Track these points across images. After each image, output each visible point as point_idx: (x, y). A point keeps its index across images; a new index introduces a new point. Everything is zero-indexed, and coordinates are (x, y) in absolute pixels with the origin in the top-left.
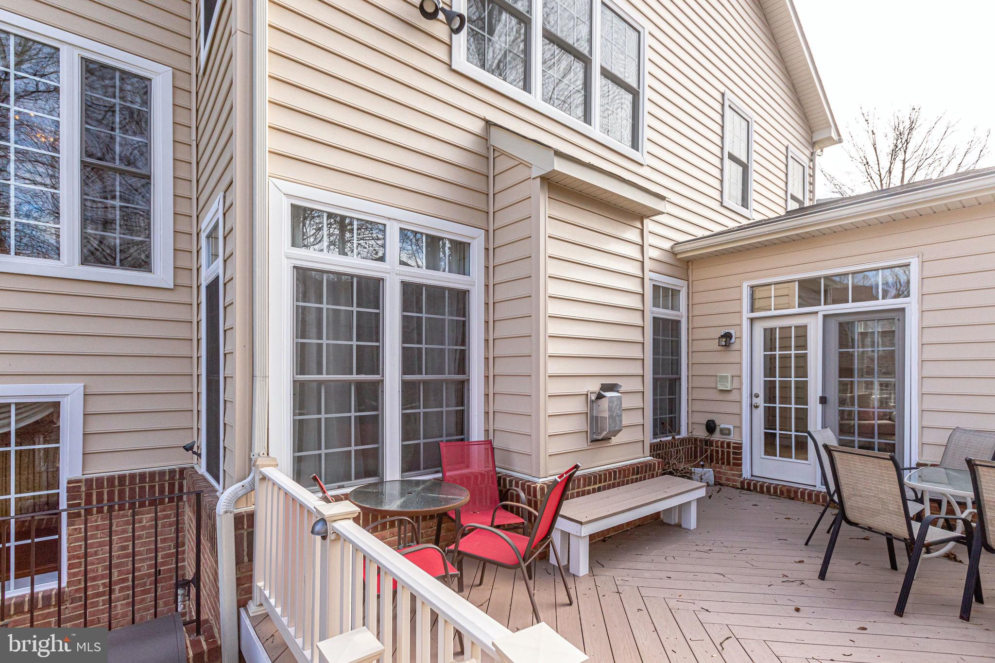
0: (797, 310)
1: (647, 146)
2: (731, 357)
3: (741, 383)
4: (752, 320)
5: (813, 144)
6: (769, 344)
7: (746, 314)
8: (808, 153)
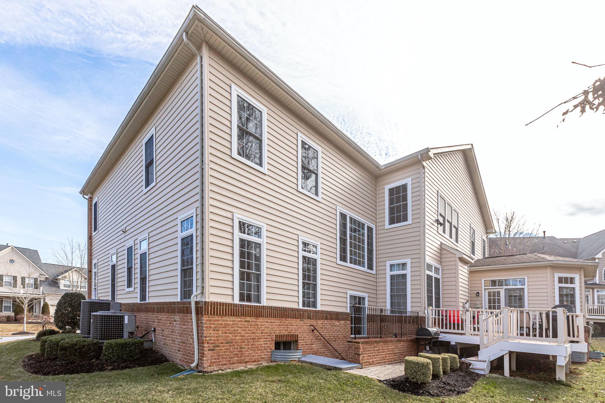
0: (497, 287)
1: (459, 242)
2: (479, 299)
3: (482, 306)
4: (485, 289)
5: (487, 233)
6: (489, 295)
7: (483, 288)
8: (486, 236)
